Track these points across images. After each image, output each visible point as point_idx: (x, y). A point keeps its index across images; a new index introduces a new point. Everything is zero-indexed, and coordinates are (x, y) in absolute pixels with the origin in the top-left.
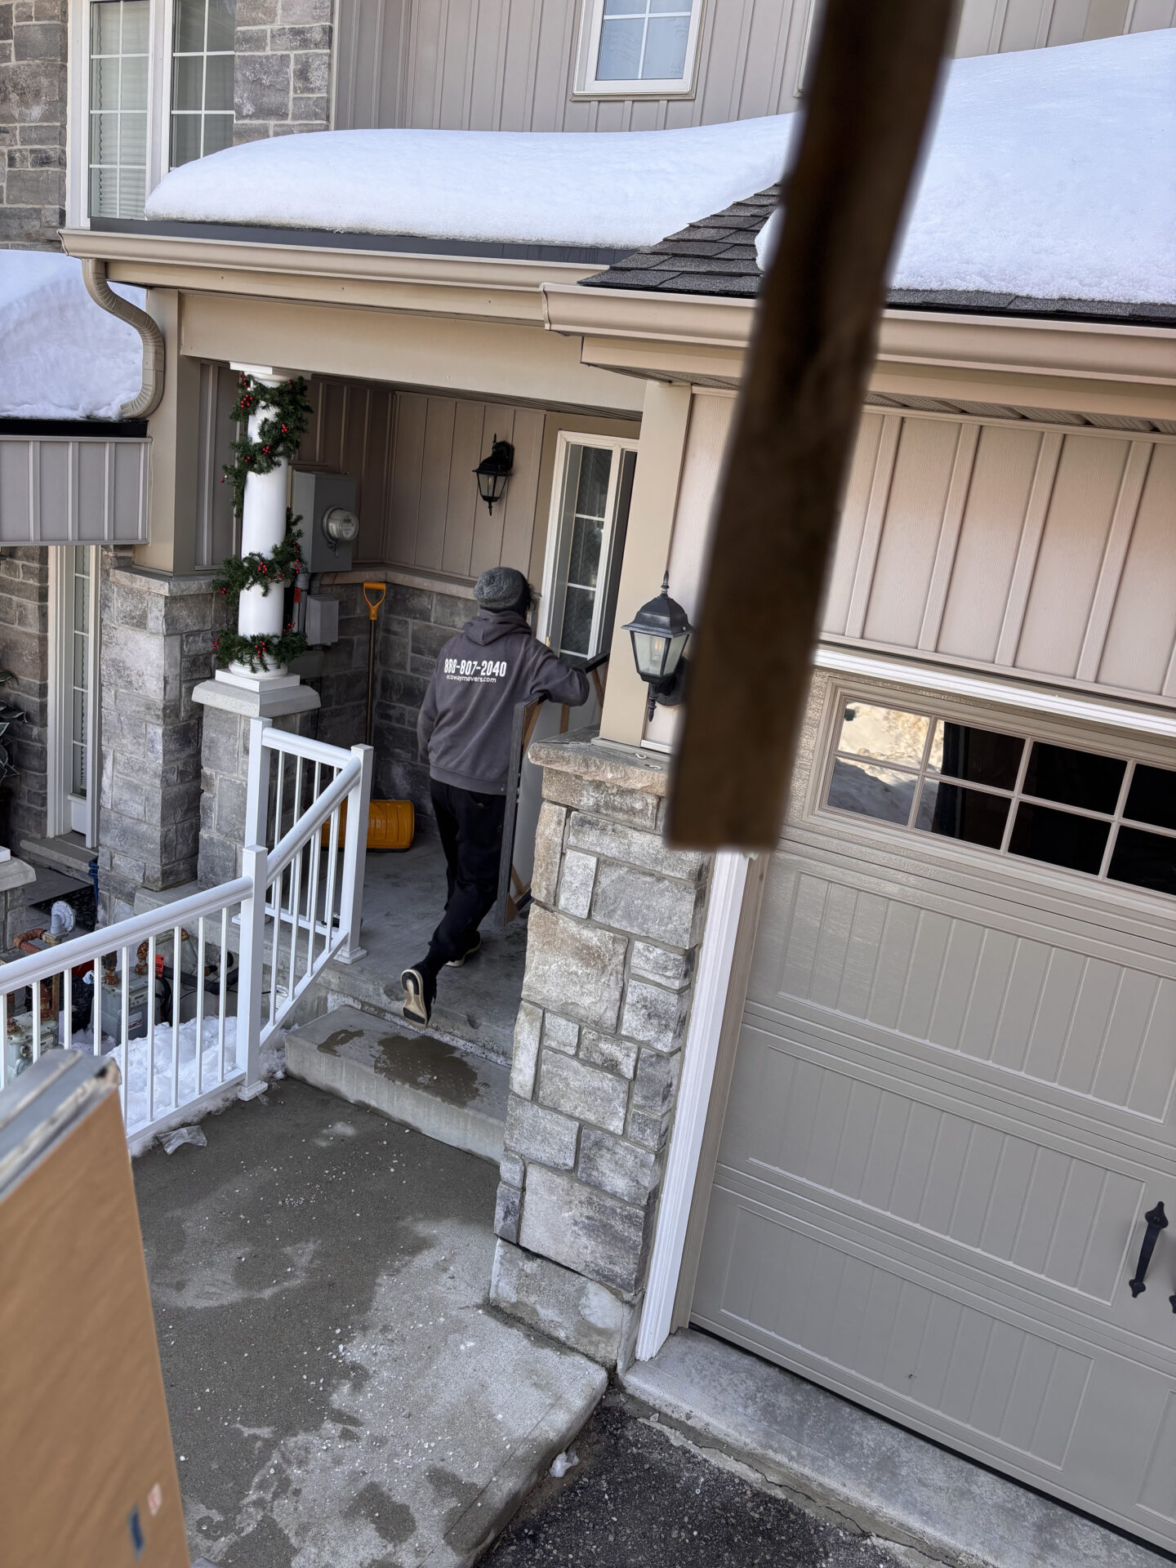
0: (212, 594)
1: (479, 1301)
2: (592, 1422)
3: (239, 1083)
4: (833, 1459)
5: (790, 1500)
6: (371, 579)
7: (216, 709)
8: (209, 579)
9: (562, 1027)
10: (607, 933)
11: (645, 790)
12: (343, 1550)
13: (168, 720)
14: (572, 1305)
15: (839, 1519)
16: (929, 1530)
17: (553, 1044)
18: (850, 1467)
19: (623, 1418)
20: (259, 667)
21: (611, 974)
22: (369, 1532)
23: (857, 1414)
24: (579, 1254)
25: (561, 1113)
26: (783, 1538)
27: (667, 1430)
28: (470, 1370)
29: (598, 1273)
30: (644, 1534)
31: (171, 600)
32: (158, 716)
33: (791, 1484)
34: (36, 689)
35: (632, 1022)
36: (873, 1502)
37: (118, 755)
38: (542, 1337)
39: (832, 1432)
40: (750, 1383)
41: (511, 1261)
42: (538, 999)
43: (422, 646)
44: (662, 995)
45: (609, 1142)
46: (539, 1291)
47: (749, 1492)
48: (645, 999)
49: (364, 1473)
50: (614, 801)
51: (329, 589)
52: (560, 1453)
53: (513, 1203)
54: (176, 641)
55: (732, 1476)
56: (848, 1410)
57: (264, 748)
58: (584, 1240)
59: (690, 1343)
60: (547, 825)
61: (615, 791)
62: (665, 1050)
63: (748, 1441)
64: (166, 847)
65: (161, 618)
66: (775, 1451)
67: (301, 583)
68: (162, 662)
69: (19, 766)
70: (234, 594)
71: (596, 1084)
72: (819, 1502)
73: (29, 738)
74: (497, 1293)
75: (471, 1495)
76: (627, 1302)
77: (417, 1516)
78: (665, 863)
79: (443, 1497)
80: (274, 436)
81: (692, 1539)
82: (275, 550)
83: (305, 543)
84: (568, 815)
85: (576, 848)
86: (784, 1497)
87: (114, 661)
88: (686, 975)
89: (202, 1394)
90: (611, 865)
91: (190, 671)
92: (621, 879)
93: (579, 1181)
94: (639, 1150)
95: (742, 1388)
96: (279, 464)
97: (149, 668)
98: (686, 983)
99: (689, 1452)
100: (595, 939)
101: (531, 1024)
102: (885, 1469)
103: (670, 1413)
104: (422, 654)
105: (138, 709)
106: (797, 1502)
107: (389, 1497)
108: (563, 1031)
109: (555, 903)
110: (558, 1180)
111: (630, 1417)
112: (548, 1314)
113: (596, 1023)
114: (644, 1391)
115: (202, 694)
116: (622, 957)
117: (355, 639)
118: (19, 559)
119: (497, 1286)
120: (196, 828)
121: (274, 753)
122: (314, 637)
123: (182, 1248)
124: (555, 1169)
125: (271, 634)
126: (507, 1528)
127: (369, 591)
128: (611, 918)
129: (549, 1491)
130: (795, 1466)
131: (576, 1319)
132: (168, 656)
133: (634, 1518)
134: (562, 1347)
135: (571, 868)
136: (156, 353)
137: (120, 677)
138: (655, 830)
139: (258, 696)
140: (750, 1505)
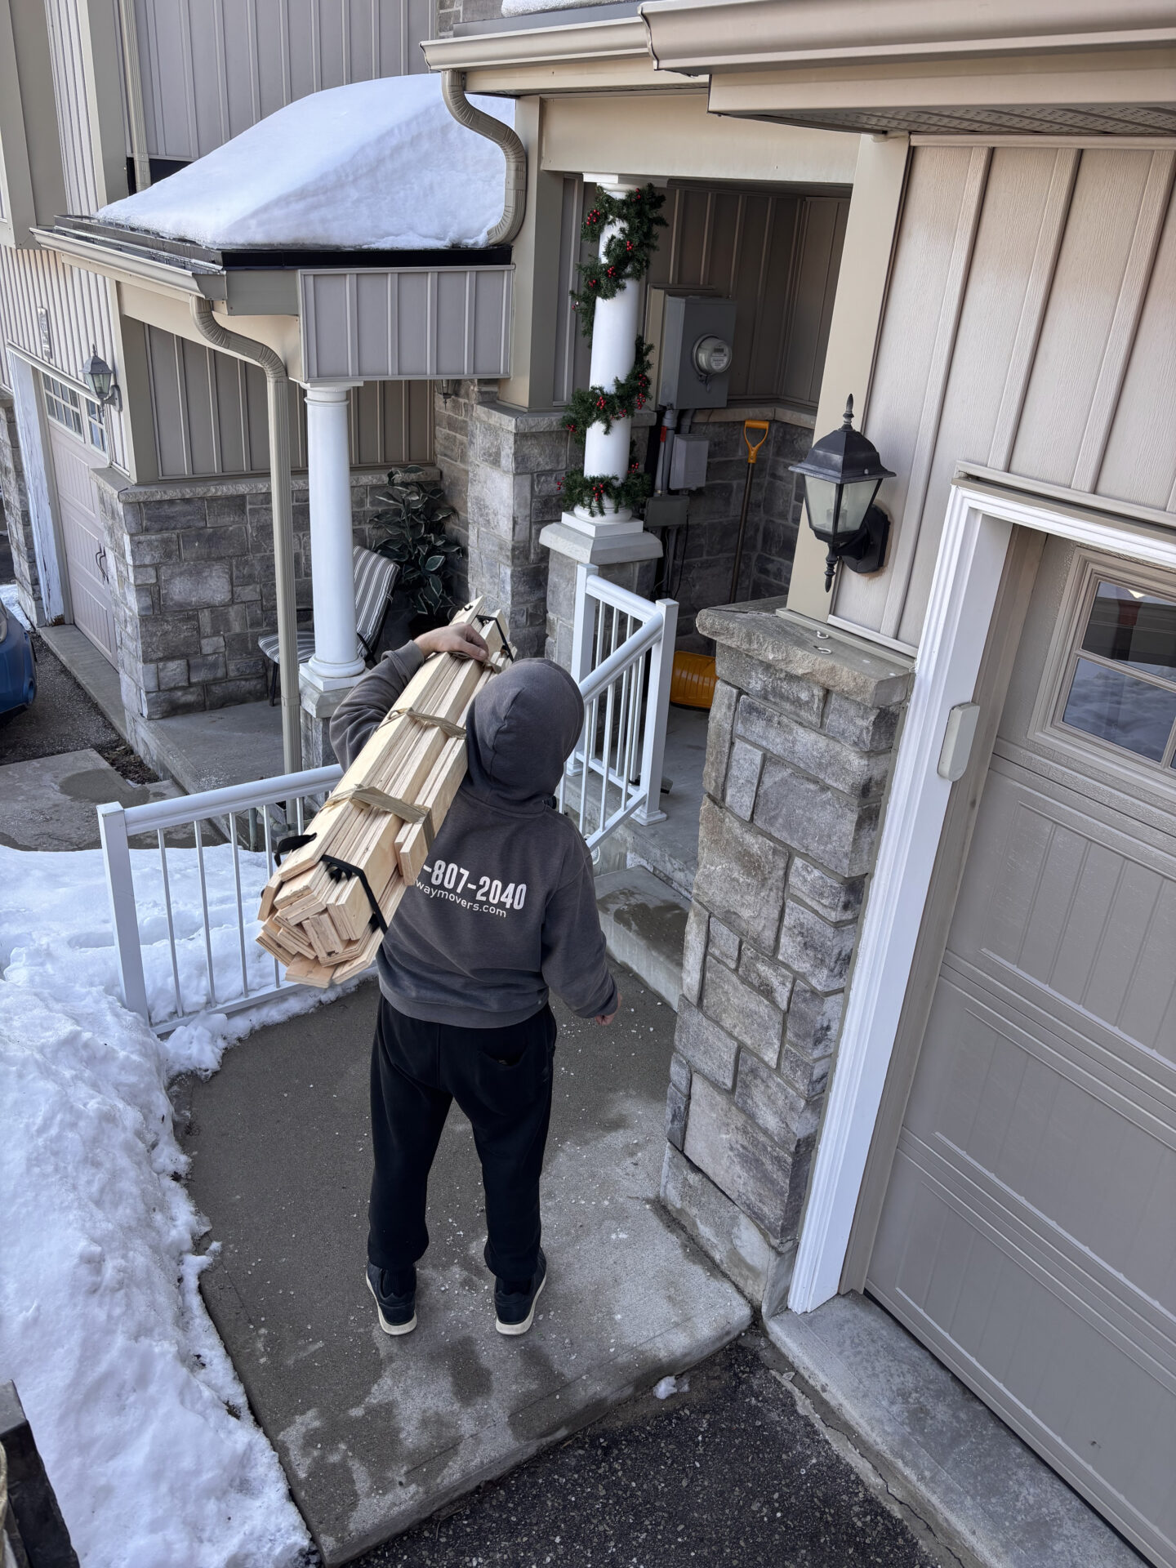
0: (563, 432)
1: (651, 1196)
2: (721, 1355)
4: (973, 1498)
5: (905, 1523)
6: (755, 417)
7: (559, 553)
8: (560, 416)
9: (724, 937)
10: (768, 841)
11: (807, 678)
12: (414, 1392)
13: (516, 561)
14: (726, 1232)
17: (717, 953)
18: (991, 1516)
19: (755, 1362)
20: (596, 510)
21: (771, 890)
22: (445, 1383)
23: (1028, 1459)
24: (733, 1182)
25: (722, 1028)
26: (879, 1560)
27: (797, 1393)
28: (611, 1261)
29: (748, 1206)
30: (722, 1493)
31: (520, 437)
32: (507, 556)
33: (914, 1505)
35: (789, 947)
38: (697, 1251)
39: (986, 1469)
40: (909, 1378)
41: (677, 1167)
42: (705, 900)
44: (819, 926)
45: (764, 1074)
46: (700, 1206)
47: (861, 1495)
48: (802, 925)
50: (781, 687)
51: (702, 429)
52: (670, 1375)
53: (679, 1108)
54: (526, 481)
55: (850, 1470)
56: (1019, 1450)
57: (588, 597)
58: (738, 1169)
59: (857, 1310)
60: (720, 707)
61: (783, 675)
62: (819, 988)
63: (879, 1440)
65: (511, 456)
66: (906, 1464)
67: (669, 421)
68: (511, 502)
70: (581, 432)
71: (753, 1006)
74: (665, 1192)
75: (554, 1385)
76: (773, 1248)
77: (495, 1385)
78: (829, 770)
79: (527, 1377)
80: (618, 256)
81: (773, 1520)
82: (618, 384)
83: (660, 375)
84: (738, 700)
85: (744, 739)
86: (899, 1516)
87: (477, 498)
88: (846, 907)
90: (777, 763)
91: (541, 512)
92: (784, 782)
93: (736, 1105)
94: (791, 1091)
95: (897, 1380)
96: (623, 287)
98: (848, 915)
99: (813, 1426)
100: (756, 846)
101: (698, 926)
102: (1035, 1534)
103: (806, 1377)
105: (493, 549)
106: (915, 1528)
107: (477, 1357)
108: (726, 941)
109: (723, 799)
110: (718, 1098)
111: (763, 1365)
112: (705, 1231)
113: (755, 940)
114: (785, 1344)
115: (549, 537)
116: (781, 873)
117: (735, 483)
118: (462, 397)
119: (665, 1186)
121: (597, 604)
122: (682, 481)
124: (715, 1085)
125: (610, 476)
126: (585, 1429)
127: (751, 430)
128: (772, 825)
129: (643, 1410)
130: (923, 1488)
131: (729, 1246)
132: (517, 495)
133: (719, 1472)
134: (714, 1269)
135: (738, 762)
136: (517, 170)
137: (482, 515)
138: (821, 727)
139: (592, 541)
140: (856, 1509)
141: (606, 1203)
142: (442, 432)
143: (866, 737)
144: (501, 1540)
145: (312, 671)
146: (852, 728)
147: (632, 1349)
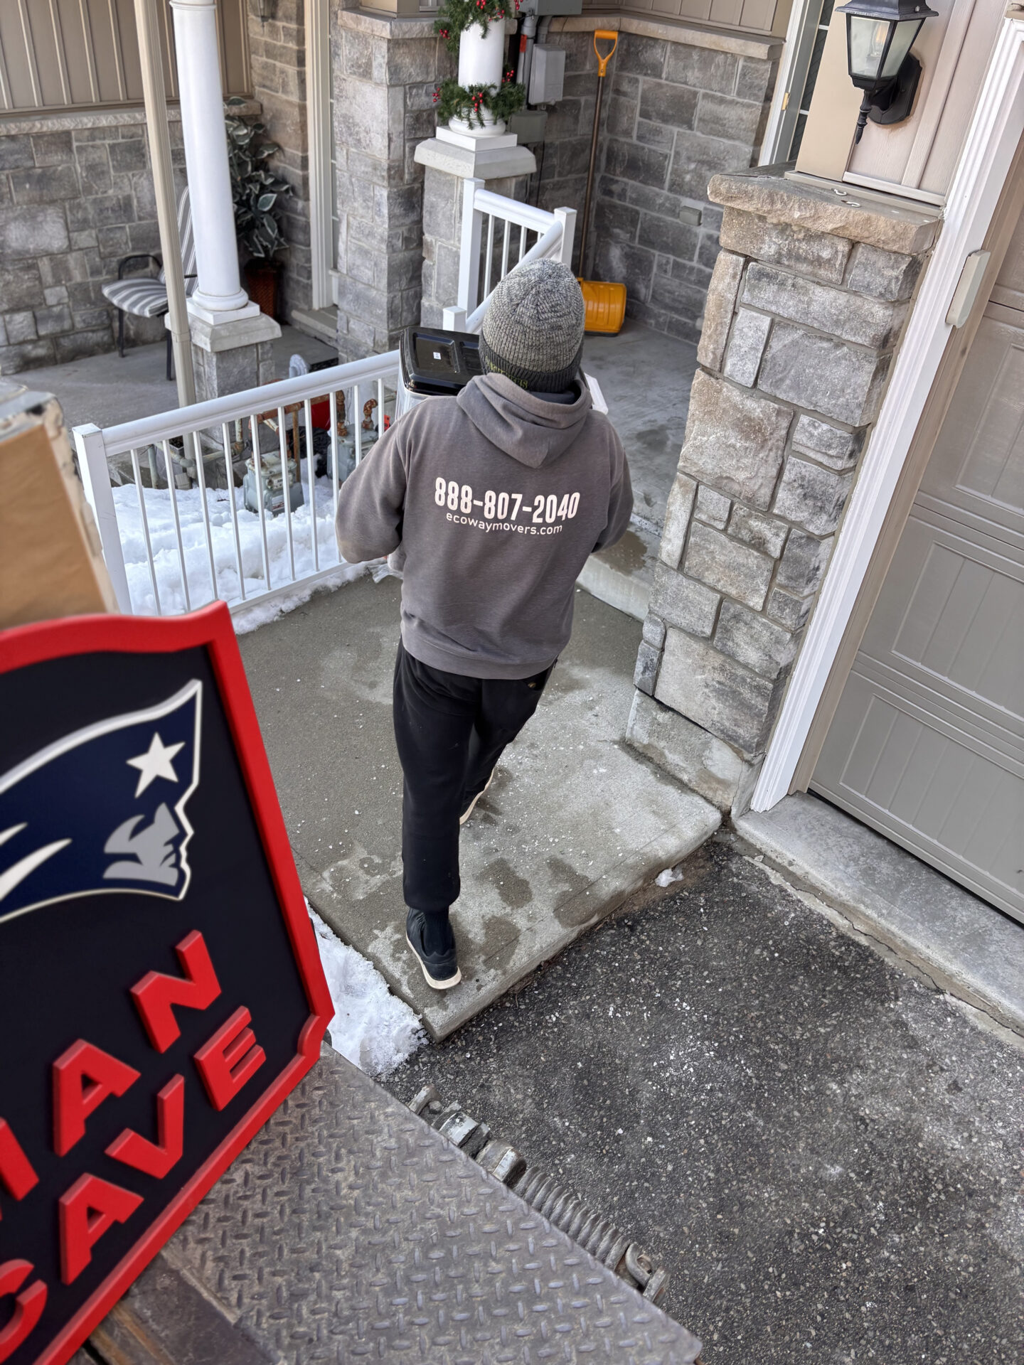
0: (435, 39)
1: (617, 738)
2: (701, 850)
4: (922, 924)
5: (872, 948)
6: (605, 28)
7: (436, 170)
8: (432, 21)
9: (714, 501)
10: (772, 404)
11: (834, 234)
12: (470, 903)
13: (393, 182)
14: (697, 756)
15: (916, 973)
16: (1005, 1002)
17: (704, 517)
18: (938, 934)
19: (730, 852)
20: (476, 123)
21: (771, 450)
22: (494, 894)
23: (956, 892)
24: (707, 713)
25: (704, 584)
26: (858, 976)
27: (768, 870)
28: (599, 790)
29: (722, 731)
30: (730, 946)
31: (394, 43)
32: (383, 177)
33: (876, 935)
34: (299, 161)
35: (786, 500)
36: (953, 967)
37: (351, 219)
38: (667, 775)
39: (927, 902)
40: (855, 847)
41: (646, 710)
42: (693, 470)
43: (650, 109)
44: (822, 475)
45: (747, 617)
46: (669, 738)
47: (834, 934)
48: (803, 478)
49: (497, 851)
50: (799, 248)
51: (558, 38)
52: (667, 868)
53: (652, 660)
54: (399, 92)
55: (821, 918)
56: (948, 887)
57: (476, 211)
58: (713, 702)
59: (805, 805)
60: (722, 278)
61: (801, 236)
62: (817, 532)
63: (842, 893)
64: (392, 313)
65: (384, 66)
66: (867, 906)
67: (528, 30)
68: (386, 116)
70: (455, 37)
71: (741, 560)
72: (900, 955)
73: (295, 211)
74: (631, 733)
75: (582, 885)
76: (747, 761)
77: (534, 891)
78: (847, 327)
79: (558, 882)
81: (773, 959)
84: (745, 268)
85: (749, 306)
86: (867, 944)
87: (344, 116)
88: (851, 456)
89: (378, 769)
90: (786, 326)
91: (413, 128)
92: (794, 343)
93: (714, 648)
94: (776, 627)
95: (847, 850)
97: (375, 124)
98: (851, 464)
99: (786, 891)
100: (758, 410)
101: (684, 496)
102: (975, 941)
103: (774, 857)
104: (650, 119)
105: (366, 170)
106: (879, 951)
107: (514, 872)
108: (715, 504)
109: (721, 370)
110: (695, 646)
111: (737, 854)
112: (674, 758)
113: (749, 500)
114: (753, 836)
115: (424, 154)
116: (784, 432)
117: (583, 100)
118: (280, 20)
119: (632, 728)
120: (419, 296)
121: (485, 217)
122: (536, 97)
124: (692, 635)
125: (489, 84)
126: (610, 915)
127: (601, 42)
128: (777, 388)
129: (650, 896)
130: (883, 921)
131: (699, 767)
132: (391, 110)
133: (723, 931)
134: (683, 787)
135: (741, 330)
137: (351, 135)
138: (841, 285)
139: (474, 155)
140: (833, 943)
141: (581, 747)
142: (259, 60)
143: (895, 287)
144: (569, 1001)
145: (200, 306)
146: (879, 279)
147: (636, 853)
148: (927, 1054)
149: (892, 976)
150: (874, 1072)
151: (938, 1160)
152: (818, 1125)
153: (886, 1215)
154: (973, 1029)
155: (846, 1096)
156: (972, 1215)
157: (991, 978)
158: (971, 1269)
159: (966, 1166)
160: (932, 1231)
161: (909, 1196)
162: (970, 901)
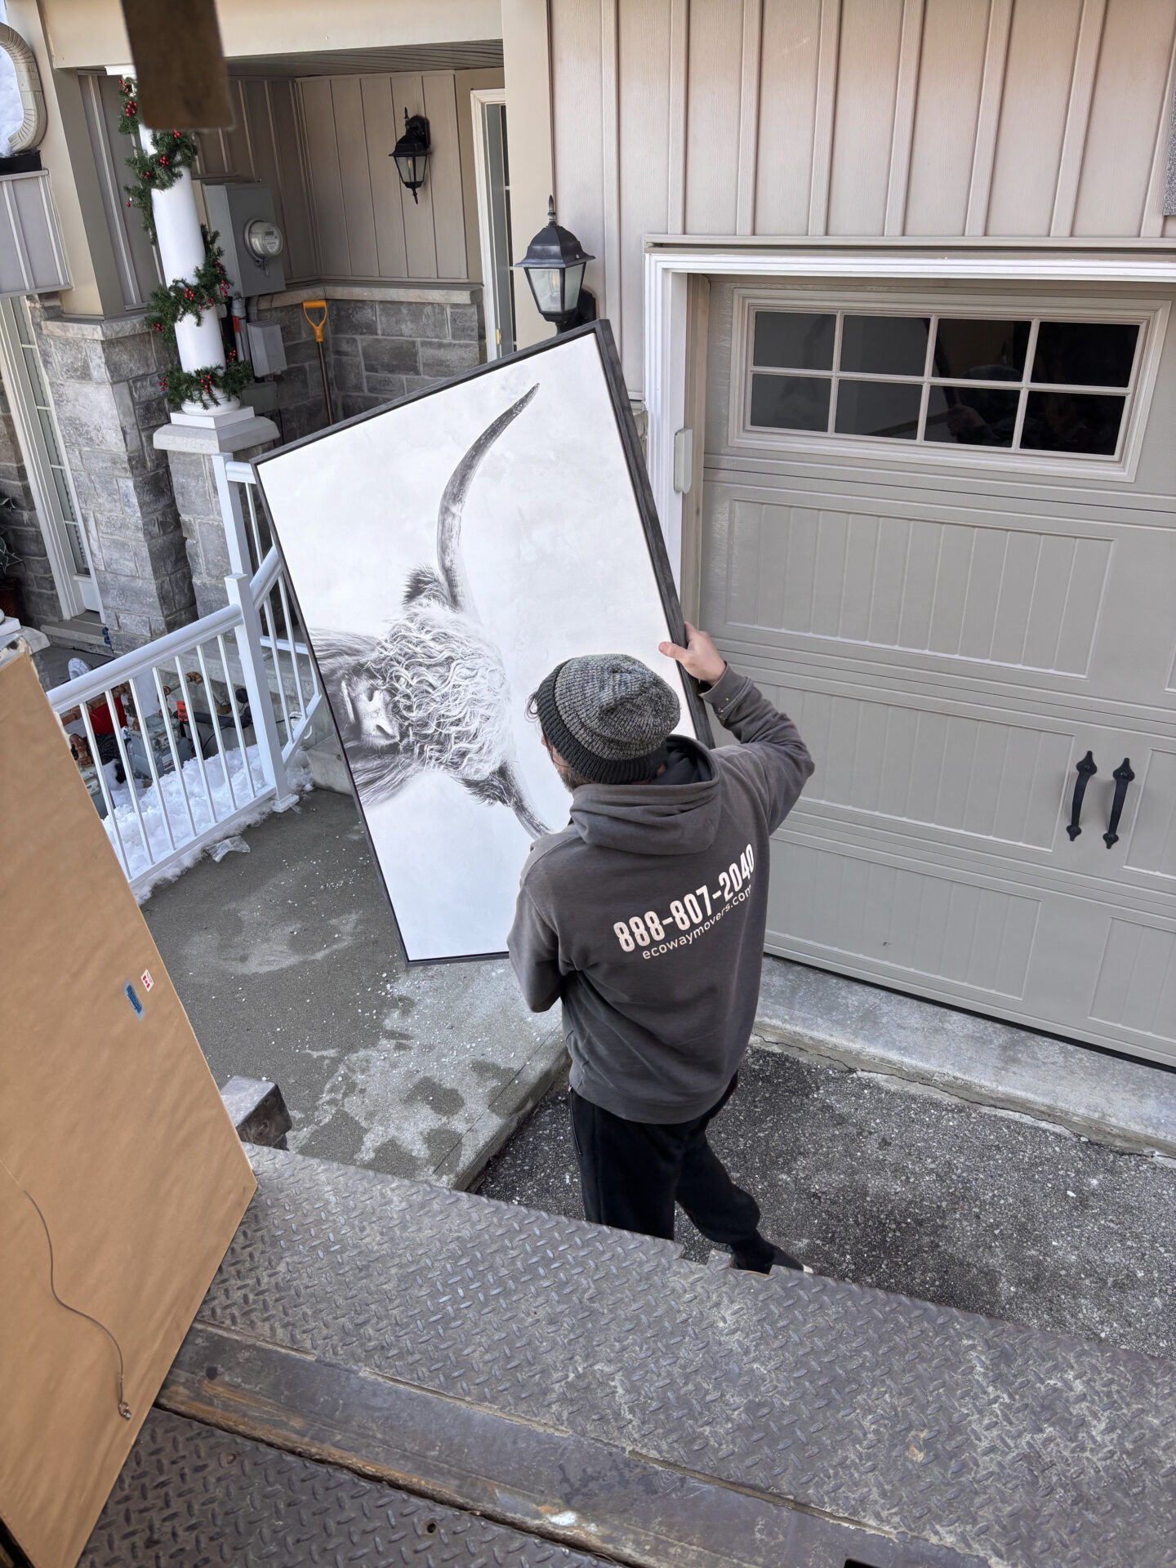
0: (148, 333)
3: (271, 798)
4: (822, 1018)
5: (786, 1053)
6: (311, 298)
7: (179, 453)
8: (142, 318)
12: (405, 1126)
13: (136, 472)
15: (828, 1062)
16: (907, 1060)
18: (837, 1022)
20: (210, 402)
22: (426, 1111)
23: (842, 983)
26: (780, 1080)
28: (502, 989)
31: (108, 344)
32: (125, 469)
33: (785, 1041)
34: (15, 472)
36: (856, 1046)
37: (98, 515)
39: (820, 999)
43: (374, 363)
47: (749, 1051)
49: (418, 1071)
51: (268, 314)
54: (123, 388)
56: (835, 981)
57: (231, 483)
64: (164, 599)
65: (103, 366)
66: (770, 1018)
67: (238, 311)
68: (115, 412)
69: (20, 553)
70: (169, 329)
72: (811, 1052)
73: (22, 523)
75: (509, 1077)
77: (464, 1096)
79: (486, 1081)
80: (168, 144)
82: (198, 274)
83: (229, 261)
86: (780, 1051)
87: (69, 419)
89: (275, 1033)
91: (146, 418)
96: (180, 175)
97: (104, 420)
102: (869, 1020)
104: (377, 372)
105: (104, 465)
106: (792, 1053)
107: (440, 1085)
115: (163, 440)
117: (306, 365)
120: (188, 577)
121: (242, 486)
122: (262, 368)
123: (241, 931)
125: (214, 366)
126: (543, 1098)
127: (310, 311)
130: (788, 1026)
132: (120, 405)
136: (29, 70)
137: (80, 435)
139: (215, 432)
140: (751, 1060)
144: (526, 1184)
147: (552, 1034)
148: (854, 1125)
149: (809, 1072)
150: (814, 1154)
151: (886, 1206)
152: (778, 1212)
153: (855, 1264)
154: (887, 1093)
155: (796, 1181)
156: (926, 1239)
157: (890, 1044)
158: (937, 1283)
159: (910, 1202)
160: (897, 1264)
161: (870, 1243)
162: (856, 987)
